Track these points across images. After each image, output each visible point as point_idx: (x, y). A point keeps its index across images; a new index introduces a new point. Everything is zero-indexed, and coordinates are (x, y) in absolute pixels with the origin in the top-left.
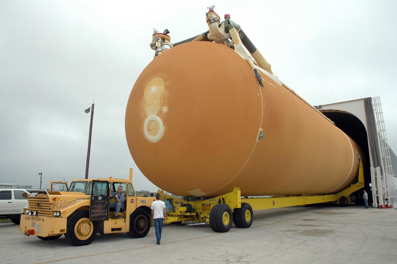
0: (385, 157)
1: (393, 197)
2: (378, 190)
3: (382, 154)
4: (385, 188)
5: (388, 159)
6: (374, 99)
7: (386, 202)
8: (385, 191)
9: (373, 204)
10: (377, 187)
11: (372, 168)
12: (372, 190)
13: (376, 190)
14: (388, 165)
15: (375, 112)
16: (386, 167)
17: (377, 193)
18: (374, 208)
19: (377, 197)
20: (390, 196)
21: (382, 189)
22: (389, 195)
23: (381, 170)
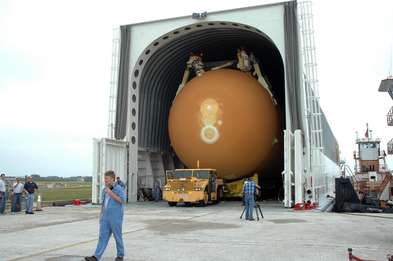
0: (312, 113)
1: (320, 187)
2: (294, 174)
3: (307, 107)
4: (308, 171)
5: (316, 117)
6: (302, 4)
7: (307, 196)
8: (308, 176)
9: (285, 201)
10: (293, 169)
11: (287, 133)
12: (284, 175)
13: (292, 173)
14: (316, 129)
15: (301, 29)
16: (313, 131)
17: (293, 180)
18: (286, 208)
19: (293, 188)
20: (315, 186)
21: (303, 173)
22: (313, 184)
23: (303, 136)
